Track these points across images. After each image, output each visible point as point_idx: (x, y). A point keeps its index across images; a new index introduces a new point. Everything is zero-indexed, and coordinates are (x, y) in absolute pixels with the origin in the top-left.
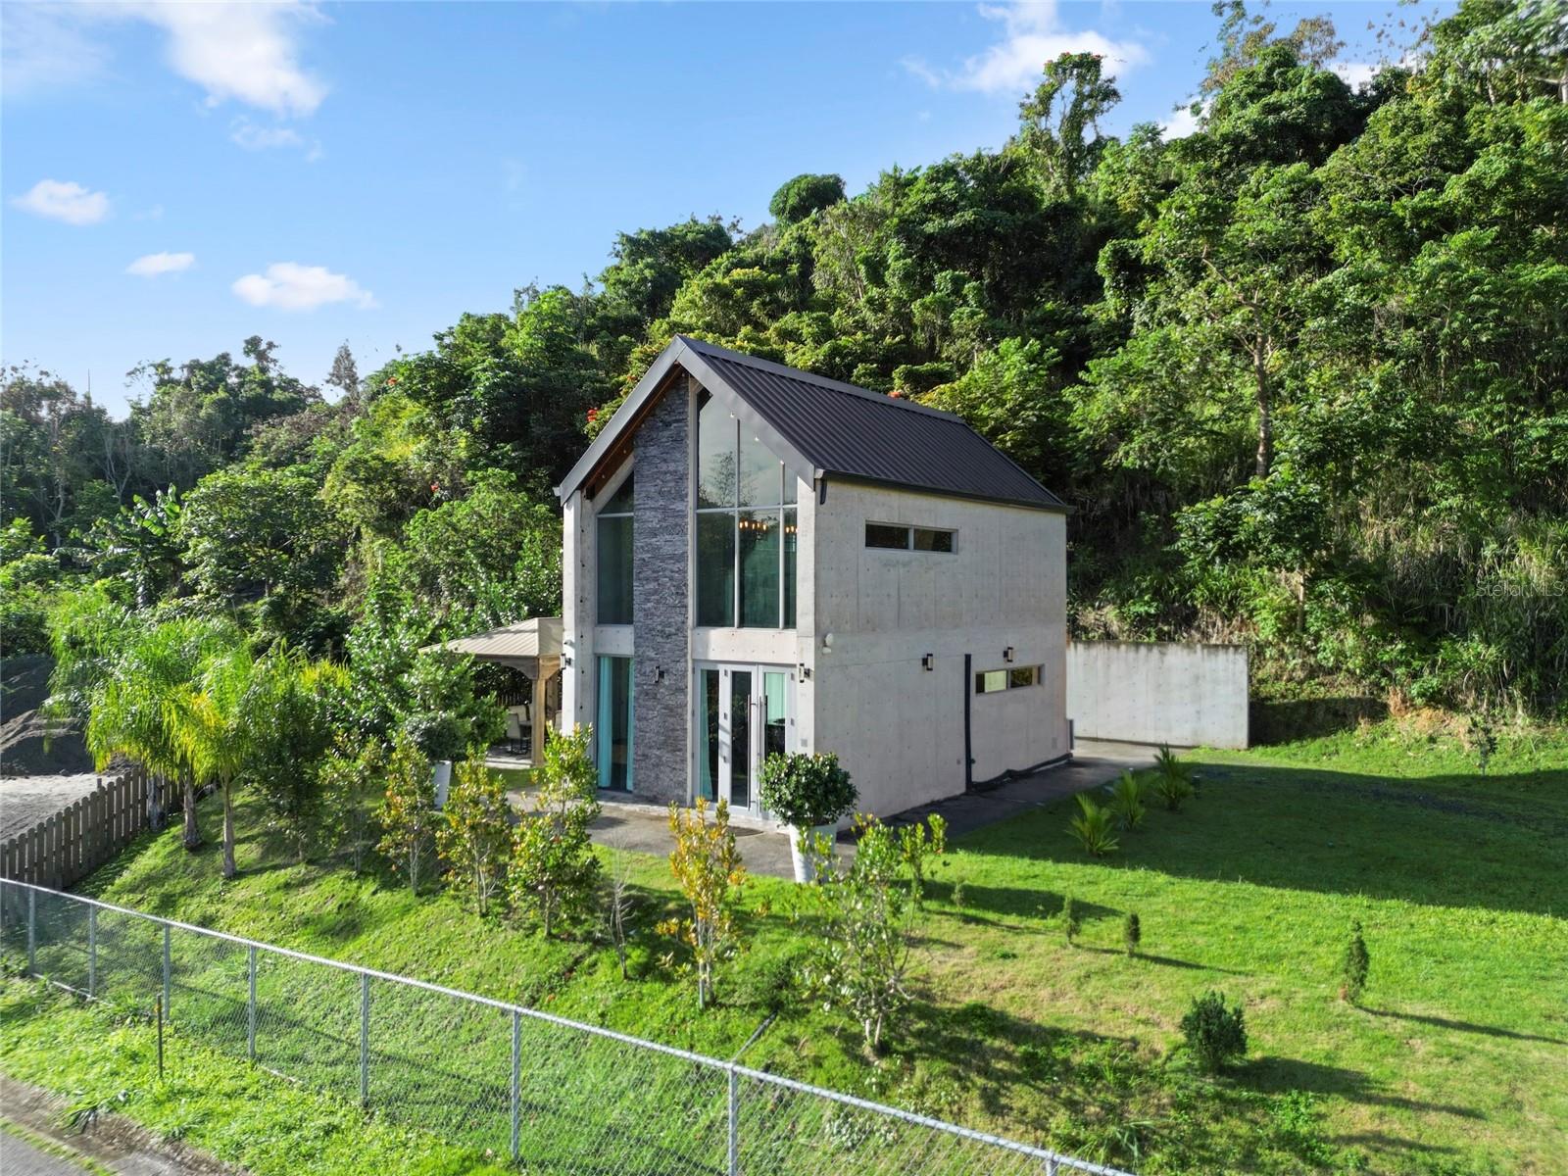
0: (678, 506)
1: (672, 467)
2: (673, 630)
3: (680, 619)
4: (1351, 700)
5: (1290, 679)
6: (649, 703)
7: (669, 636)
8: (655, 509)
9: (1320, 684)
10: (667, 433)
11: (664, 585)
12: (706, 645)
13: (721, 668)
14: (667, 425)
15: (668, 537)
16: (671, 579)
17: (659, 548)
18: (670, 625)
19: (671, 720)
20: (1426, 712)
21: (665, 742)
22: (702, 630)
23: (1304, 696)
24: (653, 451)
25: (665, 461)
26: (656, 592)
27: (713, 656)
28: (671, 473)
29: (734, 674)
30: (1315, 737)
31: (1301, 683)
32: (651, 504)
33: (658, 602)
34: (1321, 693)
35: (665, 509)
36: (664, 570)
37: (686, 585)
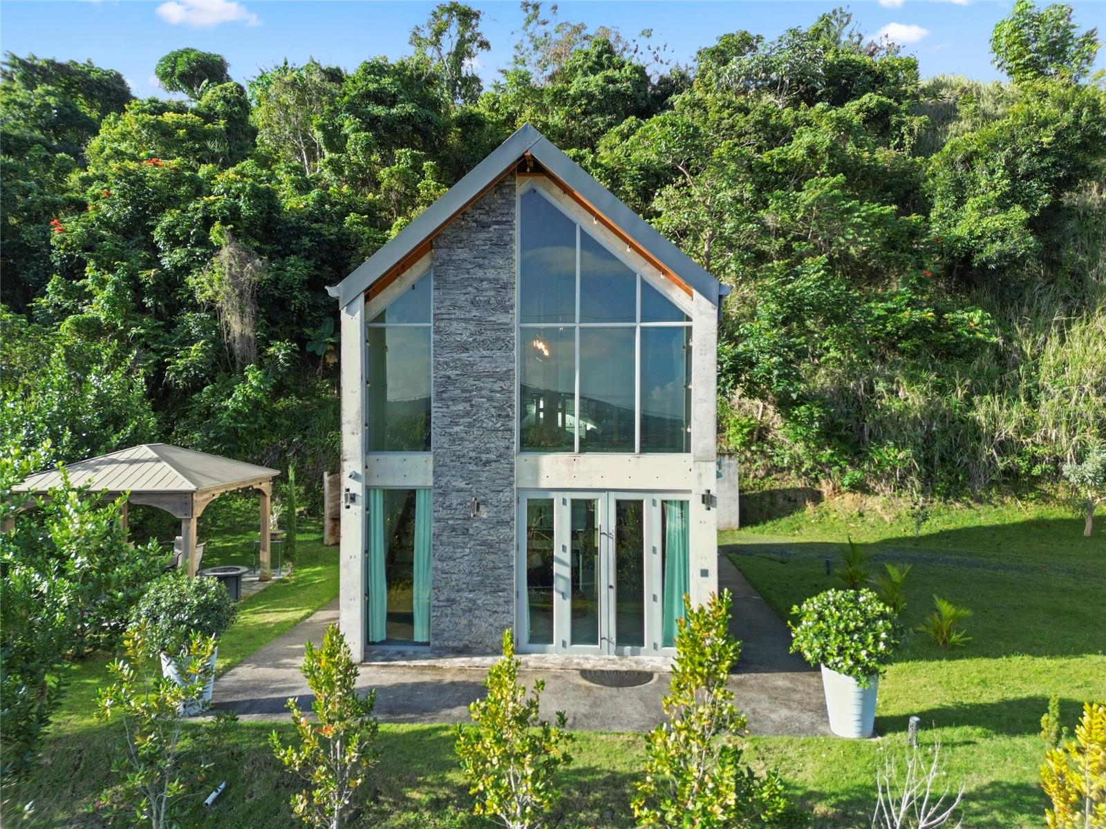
0: (501, 318)
1: (491, 274)
2: (492, 457)
3: (503, 444)
4: (798, 490)
5: (755, 477)
6: (460, 539)
7: (488, 463)
8: (466, 320)
9: (775, 479)
10: (483, 235)
11: (480, 406)
12: (536, 471)
13: (557, 498)
14: (484, 226)
15: (485, 353)
16: (490, 399)
17: (472, 365)
18: (488, 451)
19: (492, 557)
20: (849, 497)
21: (482, 582)
22: (529, 457)
23: (767, 487)
24: (462, 254)
25: (480, 266)
26: (467, 414)
27: (544, 484)
28: (490, 281)
29: (573, 501)
30: (780, 517)
31: (762, 479)
32: (459, 314)
33: (470, 425)
34: (777, 485)
35: (479, 322)
36: (479, 389)
37: (511, 406)
